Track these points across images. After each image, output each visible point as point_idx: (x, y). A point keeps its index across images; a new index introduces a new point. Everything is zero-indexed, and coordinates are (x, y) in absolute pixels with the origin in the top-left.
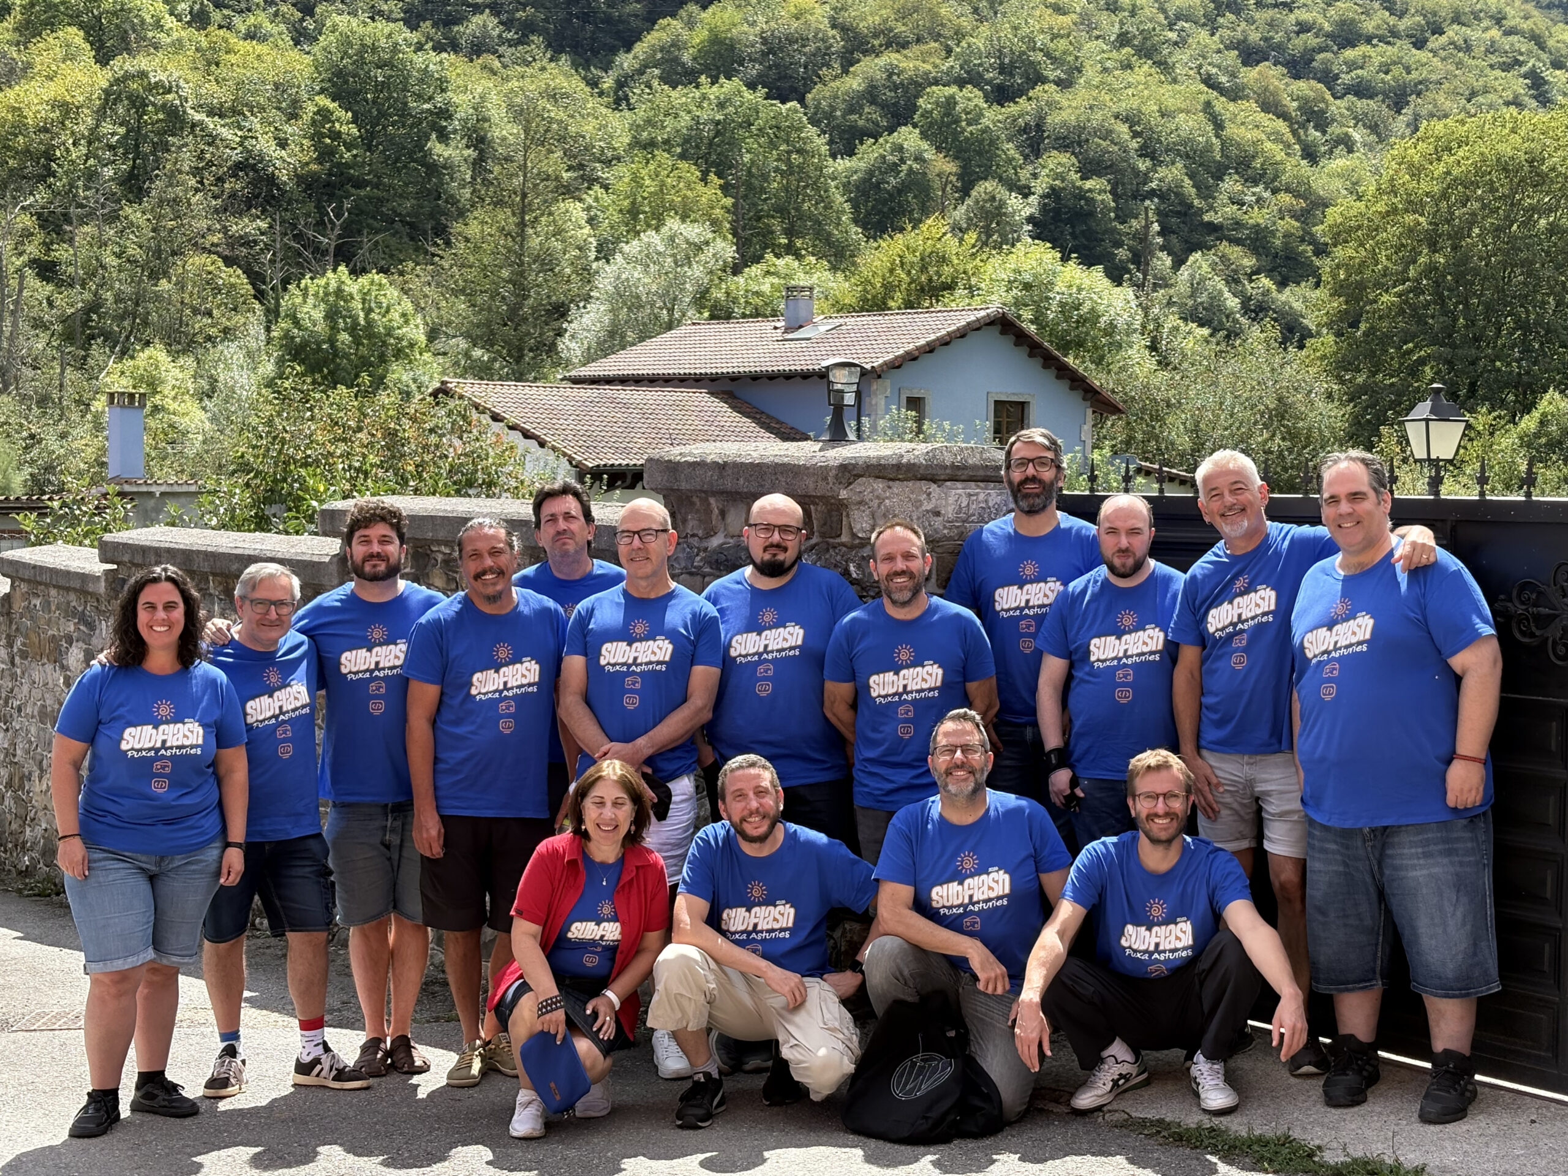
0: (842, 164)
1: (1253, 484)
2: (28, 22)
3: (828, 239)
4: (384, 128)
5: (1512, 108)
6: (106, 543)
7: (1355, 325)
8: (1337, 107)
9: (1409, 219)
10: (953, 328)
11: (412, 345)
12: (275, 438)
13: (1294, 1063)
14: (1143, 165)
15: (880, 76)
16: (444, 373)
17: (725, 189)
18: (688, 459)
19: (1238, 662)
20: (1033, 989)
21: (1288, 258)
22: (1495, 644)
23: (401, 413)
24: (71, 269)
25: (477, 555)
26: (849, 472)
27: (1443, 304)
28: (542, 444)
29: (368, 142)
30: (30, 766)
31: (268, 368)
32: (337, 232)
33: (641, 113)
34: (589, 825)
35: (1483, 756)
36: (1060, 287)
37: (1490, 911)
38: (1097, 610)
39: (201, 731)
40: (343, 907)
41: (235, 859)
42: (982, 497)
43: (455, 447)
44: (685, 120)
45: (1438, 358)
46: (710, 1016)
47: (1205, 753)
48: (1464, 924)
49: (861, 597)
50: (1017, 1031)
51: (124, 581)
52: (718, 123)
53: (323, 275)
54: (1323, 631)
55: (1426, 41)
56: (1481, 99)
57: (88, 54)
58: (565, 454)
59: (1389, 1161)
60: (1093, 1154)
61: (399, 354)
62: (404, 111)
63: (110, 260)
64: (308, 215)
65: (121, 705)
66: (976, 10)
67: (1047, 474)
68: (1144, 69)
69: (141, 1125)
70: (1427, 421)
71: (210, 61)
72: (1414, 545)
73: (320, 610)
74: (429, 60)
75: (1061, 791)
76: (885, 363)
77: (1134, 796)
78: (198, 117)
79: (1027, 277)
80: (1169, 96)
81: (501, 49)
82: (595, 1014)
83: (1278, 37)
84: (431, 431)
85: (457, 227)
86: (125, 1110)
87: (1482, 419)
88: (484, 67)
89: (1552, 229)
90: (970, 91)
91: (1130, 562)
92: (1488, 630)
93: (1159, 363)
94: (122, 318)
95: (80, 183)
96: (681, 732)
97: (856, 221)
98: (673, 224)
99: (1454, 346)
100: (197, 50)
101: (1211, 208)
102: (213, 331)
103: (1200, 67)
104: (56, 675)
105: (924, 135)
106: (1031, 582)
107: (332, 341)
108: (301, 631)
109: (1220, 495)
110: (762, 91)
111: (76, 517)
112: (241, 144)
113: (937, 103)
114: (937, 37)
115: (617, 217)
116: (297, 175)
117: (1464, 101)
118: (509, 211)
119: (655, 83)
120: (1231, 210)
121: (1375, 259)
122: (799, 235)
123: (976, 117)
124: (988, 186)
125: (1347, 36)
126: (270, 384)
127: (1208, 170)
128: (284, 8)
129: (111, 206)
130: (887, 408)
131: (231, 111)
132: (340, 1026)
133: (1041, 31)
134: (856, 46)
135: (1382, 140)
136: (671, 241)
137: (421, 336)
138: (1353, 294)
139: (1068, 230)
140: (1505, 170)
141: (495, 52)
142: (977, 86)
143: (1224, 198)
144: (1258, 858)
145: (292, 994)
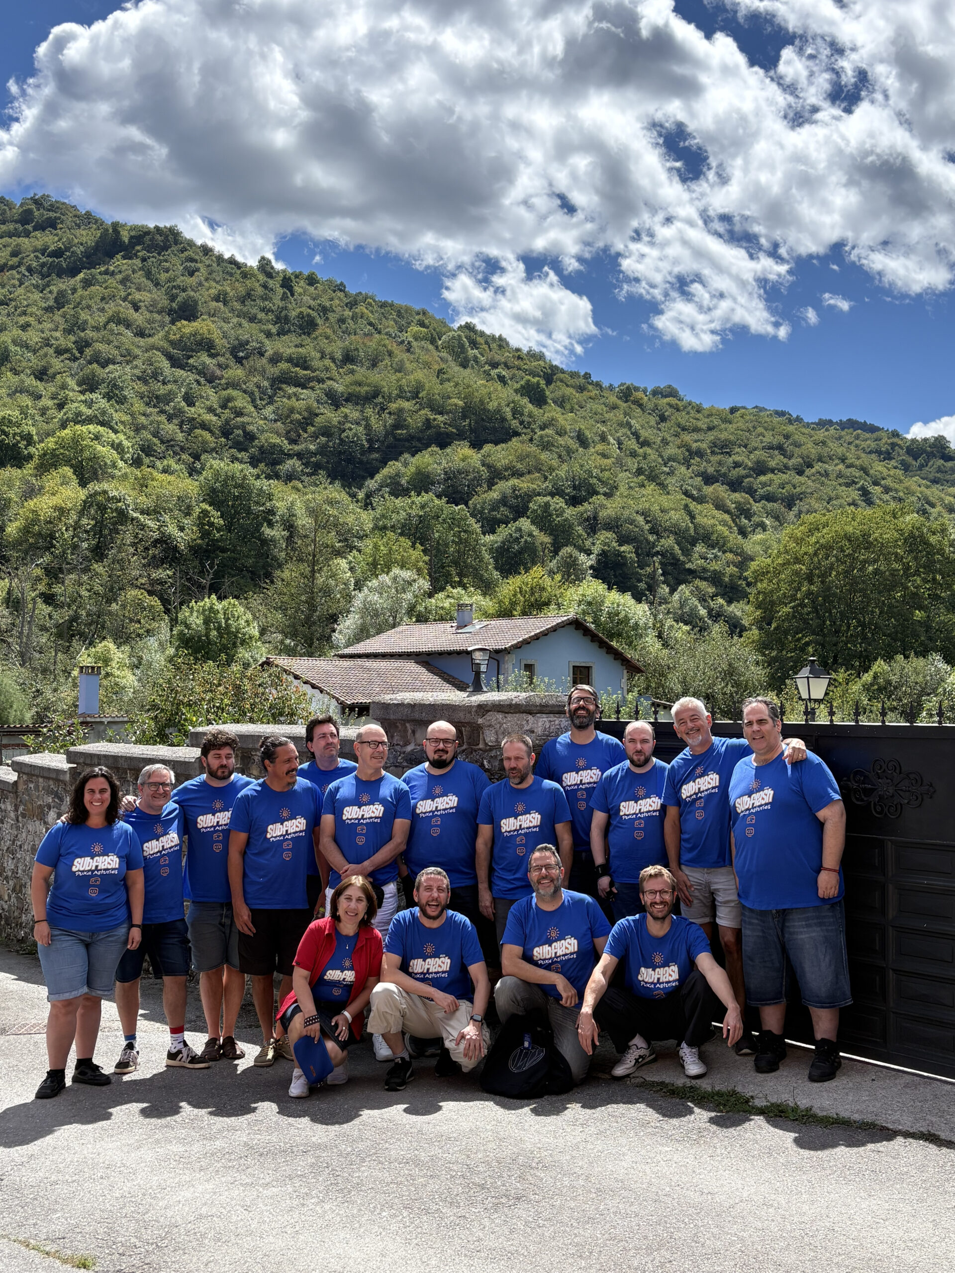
0: (489, 538)
1: (703, 715)
2: (42, 464)
3: (481, 579)
4: (238, 520)
5: (852, 507)
6: (71, 752)
7: (769, 624)
8: (756, 507)
9: (797, 567)
10: (549, 626)
11: (251, 638)
12: (172, 690)
13: (738, 1047)
14: (652, 538)
15: (509, 492)
16: (269, 652)
17: (425, 552)
18: (395, 702)
19: (699, 815)
20: (587, 1008)
21: (732, 588)
22: (841, 803)
23: (243, 676)
24: (62, 598)
26: (483, 709)
27: (817, 612)
28: (321, 692)
29: (229, 528)
30: (25, 879)
31: (171, 651)
32: (211, 576)
33: (379, 511)
34: (341, 912)
35: (837, 868)
36: (607, 603)
37: (845, 957)
38: (624, 786)
39: (118, 860)
40: (197, 961)
41: (136, 934)
42: (557, 722)
43: (273, 694)
44: (403, 515)
45: (817, 643)
46: (403, 1024)
47: (683, 867)
48: (830, 965)
49: (490, 779)
50: (580, 1031)
51: (80, 774)
52: (421, 516)
53: (202, 600)
54: (746, 798)
55: (804, 471)
56: (834, 502)
57: (75, 482)
58: (334, 697)
59: (792, 1105)
60: (624, 1103)
61: (243, 642)
62: (249, 512)
63: (85, 593)
64: (195, 567)
65: (72, 846)
66: (560, 457)
68: (651, 487)
69: (77, 1091)
70: (808, 678)
71: (142, 485)
73: (185, 789)
74: (264, 484)
75: (605, 890)
76: (512, 646)
77: (643, 893)
78: (135, 515)
79: (589, 599)
80: (665, 501)
81: (303, 478)
82: (337, 1025)
83: (723, 470)
84: (260, 685)
85: (278, 573)
86: (68, 1082)
87: (841, 675)
88: (293, 487)
89: (876, 572)
90: (557, 499)
91: (642, 758)
92: (837, 797)
93: (663, 645)
94: (90, 624)
95: (69, 551)
96: (389, 857)
97: (496, 568)
98: (396, 571)
99: (824, 636)
100: (135, 479)
101: (690, 561)
102: (141, 631)
103: (682, 485)
104: (41, 827)
105: (533, 523)
106: (583, 770)
107: (207, 635)
108: (175, 802)
109: (687, 722)
110: (444, 499)
111: (56, 737)
112: (159, 529)
113: (539, 506)
114: (539, 470)
115: (366, 567)
116: (189, 546)
117: (825, 504)
118: (306, 565)
119: (386, 496)
120: (701, 562)
121: (779, 589)
122: (466, 576)
123: (561, 513)
124: (568, 549)
125: (761, 469)
126: (171, 660)
127: (687, 541)
128: (184, 456)
129: (85, 563)
130: (513, 672)
131: (153, 512)
132: (195, 1030)
133: (596, 467)
134: (495, 475)
135: (781, 525)
136: (395, 579)
137: (256, 633)
138: (767, 607)
139: (612, 573)
140: (849, 540)
141: (299, 479)
142: (561, 496)
143: (696, 555)
144: (713, 928)
145: (166, 1012)
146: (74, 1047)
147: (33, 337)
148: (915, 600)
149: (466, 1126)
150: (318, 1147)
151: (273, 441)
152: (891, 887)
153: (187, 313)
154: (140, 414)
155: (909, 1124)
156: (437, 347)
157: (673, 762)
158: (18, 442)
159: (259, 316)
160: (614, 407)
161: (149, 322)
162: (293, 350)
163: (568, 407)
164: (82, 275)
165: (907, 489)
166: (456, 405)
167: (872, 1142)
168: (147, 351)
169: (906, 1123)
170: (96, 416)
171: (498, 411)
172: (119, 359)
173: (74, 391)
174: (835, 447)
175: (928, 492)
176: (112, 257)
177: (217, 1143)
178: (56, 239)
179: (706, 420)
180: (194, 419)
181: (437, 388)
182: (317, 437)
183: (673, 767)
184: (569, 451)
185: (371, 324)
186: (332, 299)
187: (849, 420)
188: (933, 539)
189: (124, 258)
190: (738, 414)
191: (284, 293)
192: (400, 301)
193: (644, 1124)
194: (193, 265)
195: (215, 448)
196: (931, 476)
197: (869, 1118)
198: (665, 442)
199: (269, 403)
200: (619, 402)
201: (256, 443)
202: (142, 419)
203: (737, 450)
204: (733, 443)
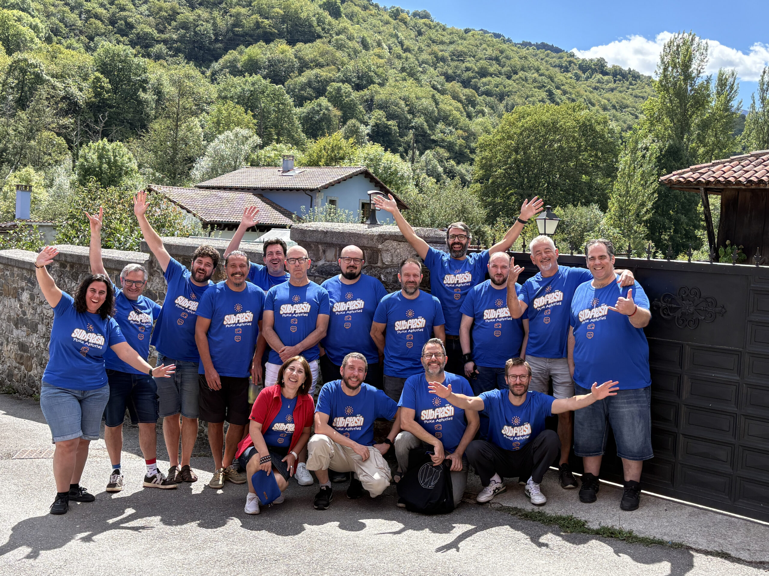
0: (298, 110)
1: (552, 249)
3: (292, 138)
4: (121, 85)
5: (541, 103)
7: (488, 180)
8: (479, 99)
9: (509, 142)
10: (347, 174)
11: (132, 170)
14: (409, 117)
15: (313, 77)
17: (254, 116)
18: (310, 229)
19: (546, 321)
21: (461, 154)
25: (234, 266)
26: (383, 238)
27: (519, 174)
28: (188, 212)
29: (115, 90)
31: (75, 177)
32: (102, 125)
33: (222, 86)
34: (286, 380)
36: (384, 160)
37: (650, 426)
38: (486, 298)
43: (157, 212)
44: (239, 89)
46: (330, 464)
48: (642, 431)
52: (252, 91)
53: (97, 141)
55: (511, 76)
56: (530, 99)
57: (3, 51)
58: (197, 216)
61: (126, 173)
62: (129, 80)
63: (11, 132)
64: (91, 118)
66: (349, 55)
67: (464, 241)
68: (411, 81)
70: (545, 219)
71: (53, 56)
72: (625, 277)
74: (140, 61)
75: (470, 371)
76: (322, 186)
77: (508, 376)
78: (47, 78)
79: (372, 157)
80: (420, 92)
81: (167, 58)
83: (459, 72)
85: (150, 125)
88: (161, 65)
89: (561, 148)
90: (346, 85)
91: (501, 279)
93: (419, 191)
94: (16, 155)
96: (314, 341)
97: (303, 131)
98: (236, 129)
100: (48, 52)
101: (434, 134)
102: (51, 162)
103: (431, 81)
105: (329, 101)
107: (100, 167)
109: (541, 254)
110: (269, 80)
112: (64, 89)
113: (334, 89)
114: (334, 64)
115: (212, 125)
116: (86, 102)
117: (524, 100)
118: (171, 120)
119: (228, 75)
120: (441, 135)
121: (496, 156)
122: (282, 135)
123: (348, 95)
124: (353, 121)
125: (483, 73)
127: (433, 120)
128: (82, 38)
129: (12, 111)
130: (322, 203)
131: (61, 76)
133: (373, 64)
134: (304, 66)
135: (494, 112)
136: (236, 135)
137: (134, 165)
138: (487, 167)
139: (382, 139)
140: (544, 126)
141: (165, 59)
142: (349, 83)
143: (438, 130)
148: (582, 168)
151: (146, 30)
154: (50, 4)
160: (387, 23)
163: (356, 20)
165: (578, 93)
166: (278, 13)
170: (17, 4)
171: (307, 19)
174: (533, 62)
175: (591, 96)
179: (449, 37)
180: (89, 11)
182: (178, 30)
184: (356, 52)
187: (542, 43)
188: (598, 128)
190: (470, 34)
193: (516, 541)
195: (104, 33)
196: (593, 86)
198: (420, 50)
199: (144, 3)
200: (391, 20)
201: (134, 31)
202: (52, 9)
203: (468, 59)
204: (465, 54)
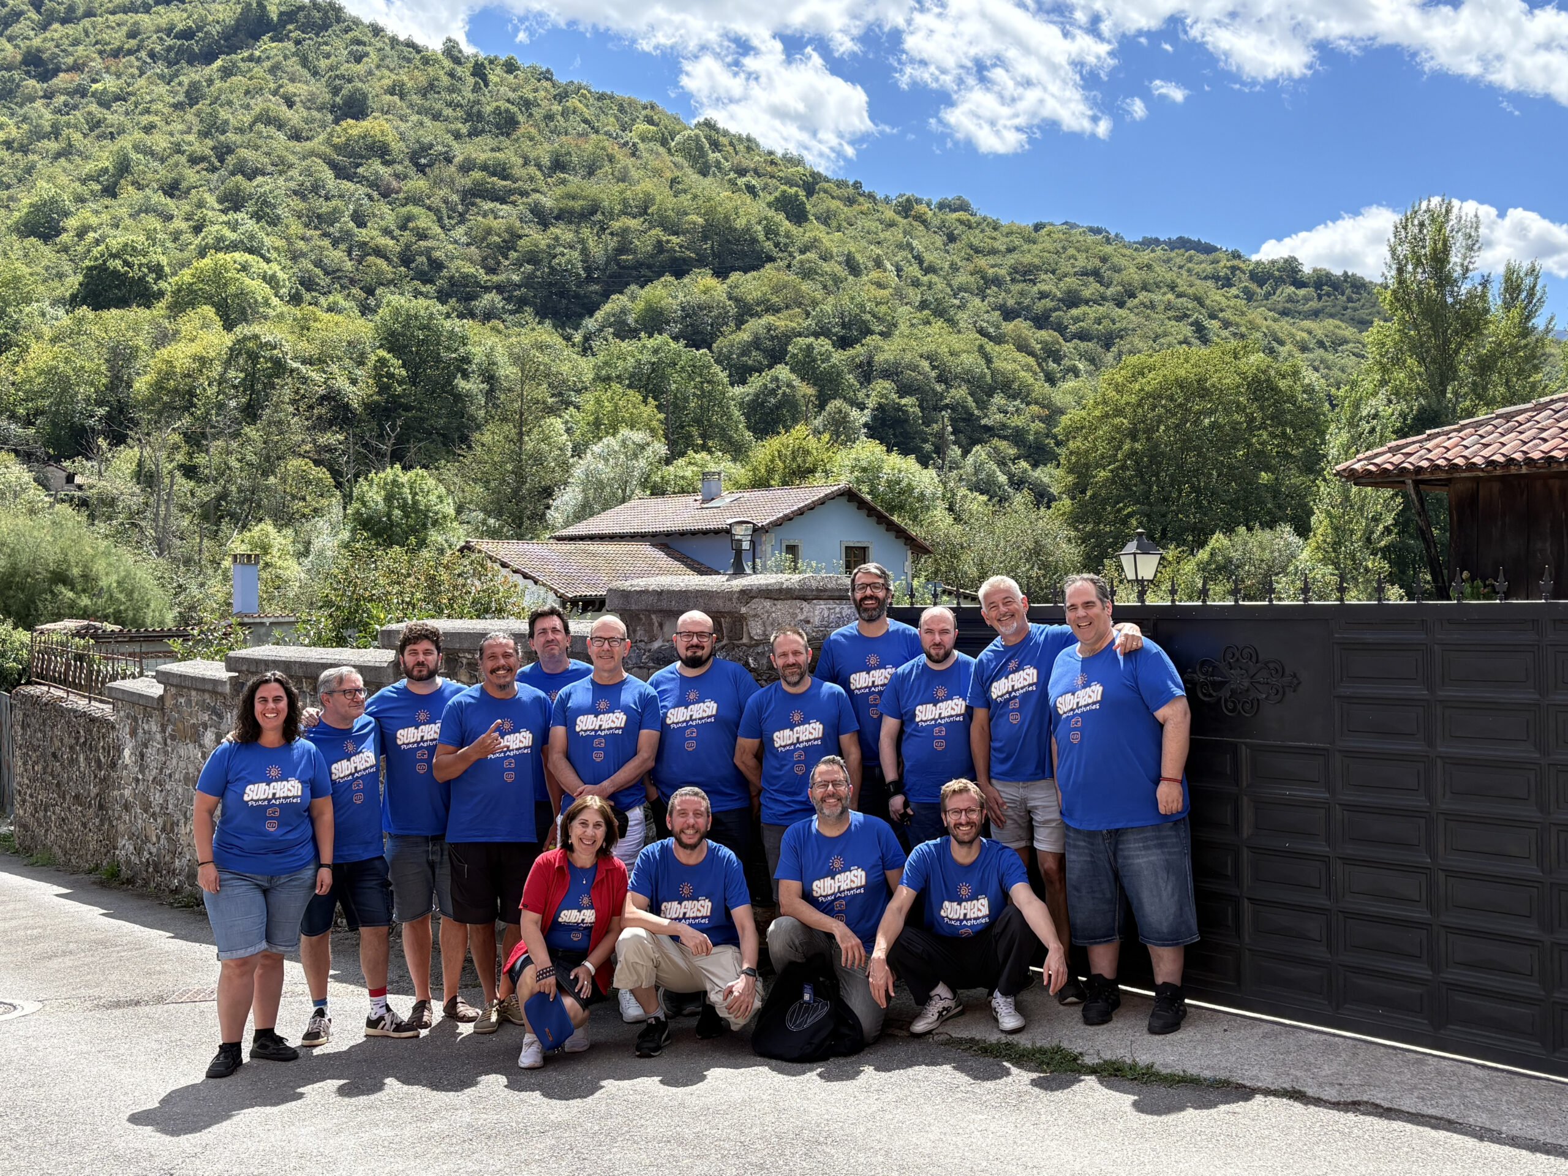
0: (738, 390)
1: (1018, 598)
2: (176, 302)
3: (730, 441)
4: (425, 370)
5: (1184, 346)
6: (231, 658)
7: (1083, 492)
8: (1067, 347)
9: (1117, 421)
10: (816, 498)
11: (444, 517)
12: (350, 583)
13: (1061, 995)
14: (940, 388)
15: (762, 331)
16: (468, 535)
17: (659, 408)
18: (637, 588)
19: (1015, 719)
20: (879, 951)
21: (1038, 448)
22: (1185, 700)
23: (438, 564)
24: (207, 471)
25: (494, 656)
26: (747, 595)
27: (1142, 477)
28: (536, 583)
29: (413, 380)
30: (178, 816)
31: (346, 535)
32: (392, 441)
33: (601, 357)
34: (574, 842)
35: (1180, 778)
36: (886, 469)
37: (1191, 885)
38: (919, 685)
39: (300, 786)
40: (400, 908)
41: (326, 876)
42: (837, 610)
43: (476, 586)
44: (631, 361)
45: (1140, 513)
46: (657, 977)
47: (994, 781)
48: (1173, 895)
50: (870, 981)
51: (243, 684)
52: (653, 364)
53: (384, 470)
54: (1069, 696)
55: (1124, 302)
56: (1162, 340)
57: (218, 324)
58: (551, 589)
59: (1129, 1061)
61: (435, 523)
62: (438, 359)
63: (235, 464)
64: (372, 430)
65: (243, 770)
66: (825, 287)
67: (881, 594)
68: (938, 324)
70: (1135, 554)
71: (303, 327)
72: (1126, 636)
73: (381, 699)
74: (455, 324)
75: (898, 811)
76: (771, 523)
77: (945, 812)
78: (295, 365)
79: (864, 464)
80: (955, 341)
81: (504, 316)
82: (576, 978)
83: (1027, 302)
84: (459, 575)
85: (476, 436)
86: (246, 1057)
87: (1171, 553)
88: (492, 329)
89: (1213, 425)
90: (822, 340)
91: (942, 652)
92: (1179, 692)
93: (955, 519)
94: (243, 503)
95: (213, 412)
96: (633, 776)
97: (748, 428)
98: (624, 432)
99: (1150, 505)
100: (294, 319)
101: (986, 415)
102: (306, 511)
103: (975, 322)
104: (196, 751)
105: (792, 370)
106: (875, 669)
107: (389, 515)
108: (370, 714)
109: (997, 607)
110: (683, 342)
111: (210, 641)
112: (325, 383)
113: (801, 349)
114: (799, 305)
115: (586, 428)
116: (364, 403)
117: (1151, 342)
118: (511, 425)
119: (610, 337)
120: (999, 417)
121: (1095, 449)
122: (711, 438)
123: (827, 357)
124: (838, 403)
125: (1072, 300)
126: (346, 546)
127: (983, 390)
128: (354, 291)
129: (235, 427)
130: (772, 553)
131: (318, 361)
132: (398, 993)
133: (869, 300)
134: (745, 311)
135: (1097, 369)
136: (624, 443)
137: (451, 511)
138: (1081, 471)
139: (891, 431)
140: (1181, 387)
141: (500, 318)
142: (827, 337)
143: (994, 408)
144: (1031, 853)
145: (364, 971)
146: (251, 1016)
147: (160, 142)
148: (1261, 460)
149: (737, 1096)
150: (558, 1126)
151: (466, 270)
152: (1245, 799)
153: (355, 110)
154: (297, 237)
155: (1269, 1080)
156: (669, 150)
157: (982, 655)
158: (146, 275)
159: (445, 113)
160: (891, 224)
161: (306, 121)
162: (490, 154)
163: (834, 224)
164: (219, 63)
165: (1250, 322)
166: (694, 223)
167: (1227, 1102)
168: (304, 158)
169: (1267, 1079)
170: (242, 241)
171: (748, 230)
172: (270, 169)
173: (213, 209)
174: (1162, 272)
175: (1276, 326)
176: (257, 38)
177: (434, 1125)
178: (185, 15)
179: (1005, 240)
180: (365, 244)
181: (671, 202)
182: (521, 265)
183: (981, 661)
184: (837, 281)
185: (586, 121)
186: (536, 90)
187: (1180, 238)
188: (1282, 384)
189: (272, 40)
190: (1044, 232)
191: (476, 83)
192: (621, 94)
193: (952, 1089)
194: (360, 48)
195: (393, 280)
196: (1280, 307)
197: (1222, 1075)
198: (954, 268)
199: (460, 222)
200: (898, 218)
201: (444, 273)
202: (301, 244)
203: (1043, 277)
204: (1038, 268)
